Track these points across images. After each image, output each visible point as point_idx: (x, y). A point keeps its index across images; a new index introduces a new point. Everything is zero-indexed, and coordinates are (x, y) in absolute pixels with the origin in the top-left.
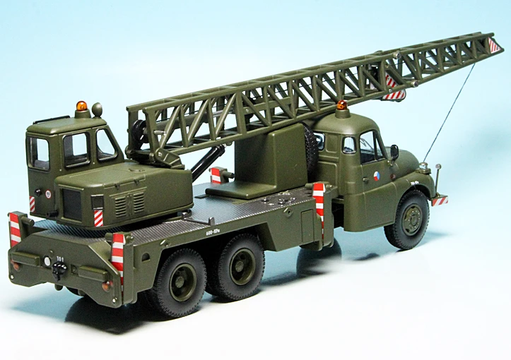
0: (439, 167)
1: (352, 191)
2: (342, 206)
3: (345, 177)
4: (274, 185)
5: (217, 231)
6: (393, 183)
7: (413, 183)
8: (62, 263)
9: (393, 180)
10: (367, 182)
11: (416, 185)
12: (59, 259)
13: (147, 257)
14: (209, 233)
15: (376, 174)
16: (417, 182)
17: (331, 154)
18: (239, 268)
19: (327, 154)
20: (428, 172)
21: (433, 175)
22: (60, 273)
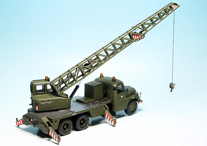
0: (141, 93)
1: (115, 101)
2: (112, 104)
3: (113, 97)
4: (94, 99)
5: (75, 114)
6: (127, 98)
7: (133, 98)
8: (35, 121)
9: (127, 97)
10: (119, 99)
11: (133, 99)
12: (34, 120)
13: (56, 121)
14: (73, 115)
15: (122, 96)
16: (134, 98)
17: (110, 91)
18: (82, 122)
19: (109, 91)
20: (138, 94)
21: (139, 95)
22: (35, 124)
